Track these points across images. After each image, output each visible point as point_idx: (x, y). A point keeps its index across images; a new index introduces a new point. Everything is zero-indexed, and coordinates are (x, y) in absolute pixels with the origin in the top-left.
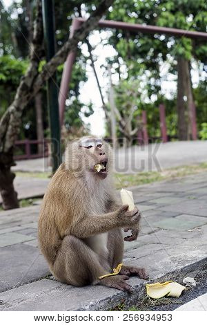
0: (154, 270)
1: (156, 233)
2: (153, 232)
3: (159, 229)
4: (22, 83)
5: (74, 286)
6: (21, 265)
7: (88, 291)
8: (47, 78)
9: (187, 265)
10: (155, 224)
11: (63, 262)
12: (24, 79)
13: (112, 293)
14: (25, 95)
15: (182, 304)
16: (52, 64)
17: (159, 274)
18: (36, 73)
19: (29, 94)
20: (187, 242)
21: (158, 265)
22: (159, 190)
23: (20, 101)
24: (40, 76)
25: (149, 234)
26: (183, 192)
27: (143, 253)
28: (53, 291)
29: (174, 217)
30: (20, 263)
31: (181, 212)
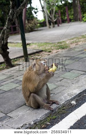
0: (61, 100)
1: (62, 81)
2: (62, 80)
3: (64, 78)
4: (8, 18)
5: (34, 109)
6: (16, 99)
7: (39, 111)
8: (18, 15)
9: (73, 97)
10: (62, 76)
11: (30, 101)
12: (9, 16)
13: (47, 112)
14: (10, 23)
15: (71, 113)
16: (19, 10)
17: (63, 102)
18: (13, 13)
19: (11, 22)
20: (73, 85)
21: (62, 97)
22: (65, 55)
23: (8, 25)
24: (15, 14)
25: (60, 81)
26: (74, 57)
27: (58, 92)
28: (28, 111)
29: (69, 72)
30: (15, 98)
31: (72, 68)
